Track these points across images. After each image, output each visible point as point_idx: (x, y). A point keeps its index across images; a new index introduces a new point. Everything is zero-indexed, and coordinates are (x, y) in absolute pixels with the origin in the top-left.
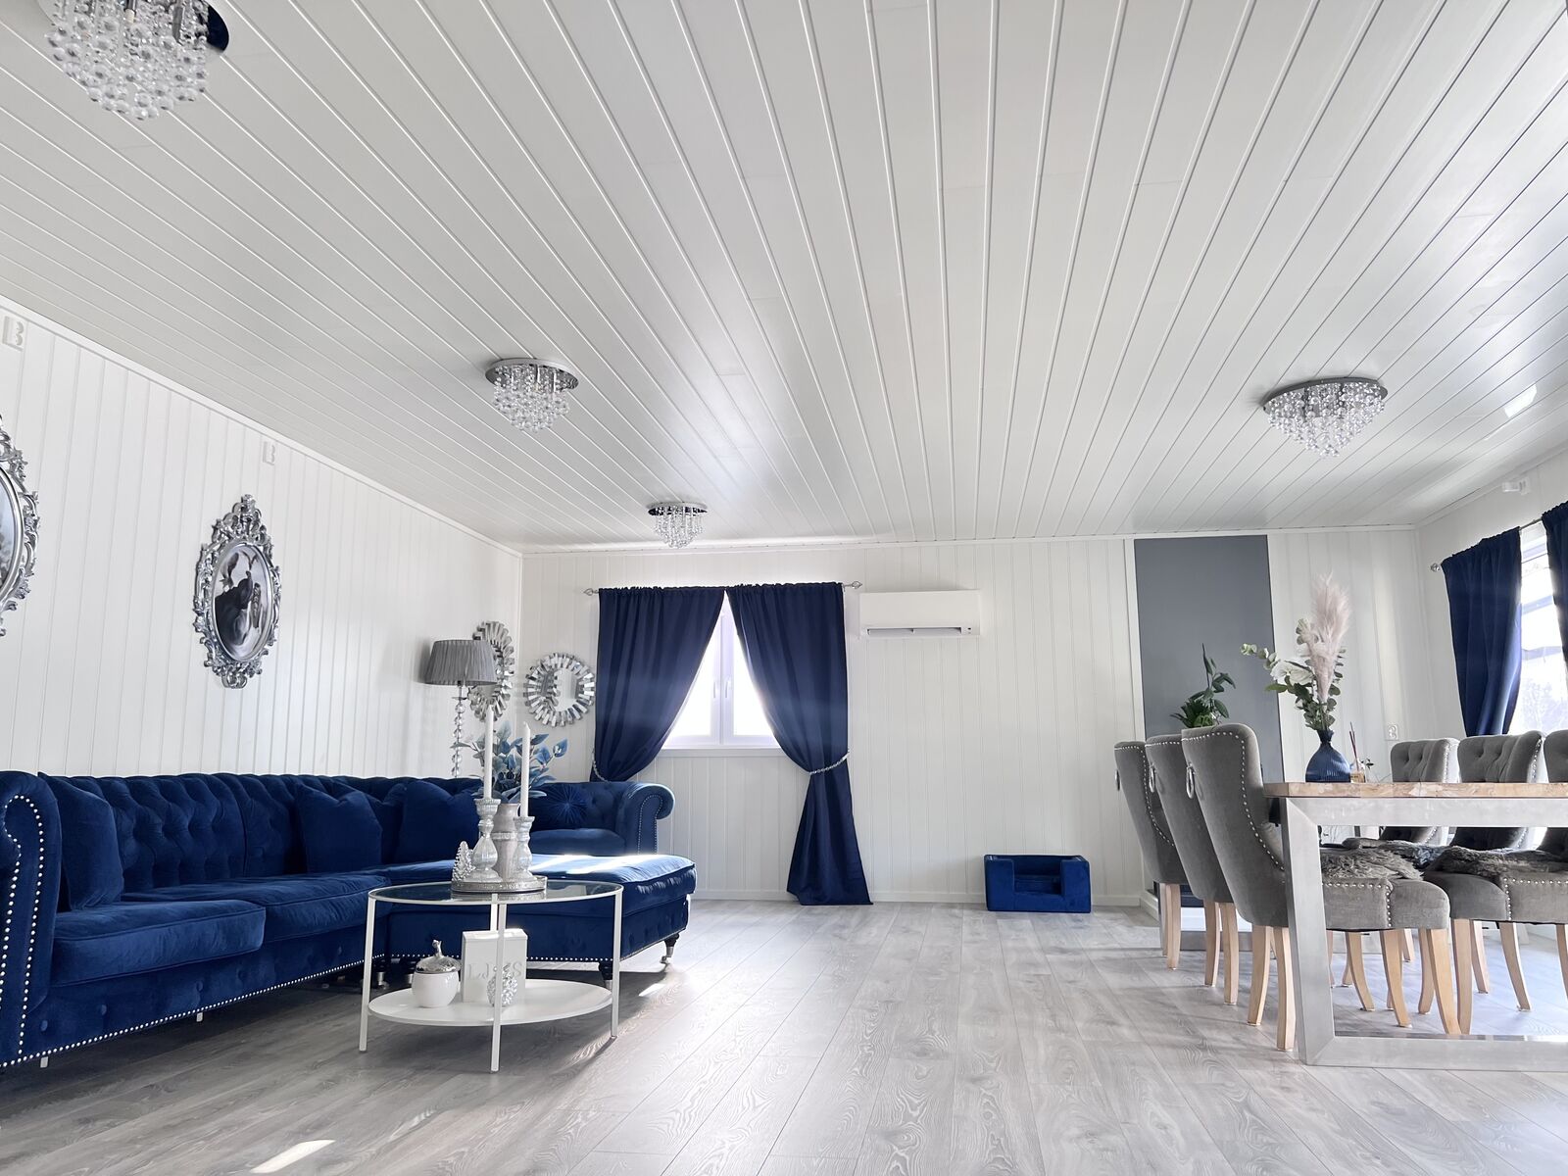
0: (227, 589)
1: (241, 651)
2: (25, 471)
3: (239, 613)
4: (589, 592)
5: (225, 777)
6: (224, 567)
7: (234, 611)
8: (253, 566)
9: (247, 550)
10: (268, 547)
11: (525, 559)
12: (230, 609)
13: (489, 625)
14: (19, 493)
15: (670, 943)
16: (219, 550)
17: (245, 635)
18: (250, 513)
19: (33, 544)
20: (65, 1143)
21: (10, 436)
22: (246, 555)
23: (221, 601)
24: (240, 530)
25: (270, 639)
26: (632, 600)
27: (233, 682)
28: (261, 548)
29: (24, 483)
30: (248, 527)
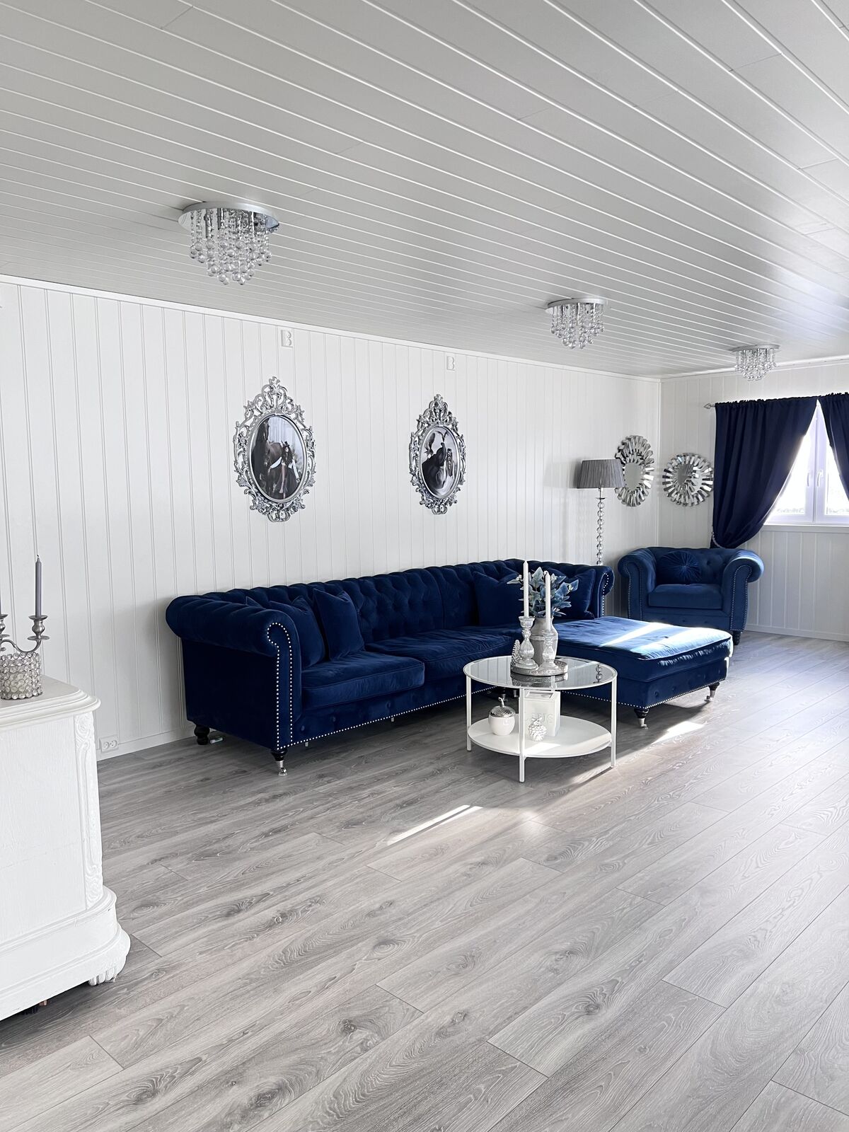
0: (430, 456)
1: (442, 492)
2: (304, 416)
3: (439, 469)
4: (708, 406)
5: (432, 570)
6: (426, 444)
7: (435, 468)
8: (445, 439)
9: (439, 430)
10: (455, 425)
11: (662, 383)
12: (433, 468)
13: (629, 439)
14: (302, 430)
15: (713, 688)
16: (422, 435)
17: (444, 482)
18: (441, 406)
19: (313, 456)
20: (304, 790)
21: (292, 398)
22: (440, 433)
23: (426, 465)
24: (434, 419)
25: (461, 481)
26: (740, 411)
27: (439, 511)
28: (450, 426)
29: (304, 423)
30: (440, 415)
